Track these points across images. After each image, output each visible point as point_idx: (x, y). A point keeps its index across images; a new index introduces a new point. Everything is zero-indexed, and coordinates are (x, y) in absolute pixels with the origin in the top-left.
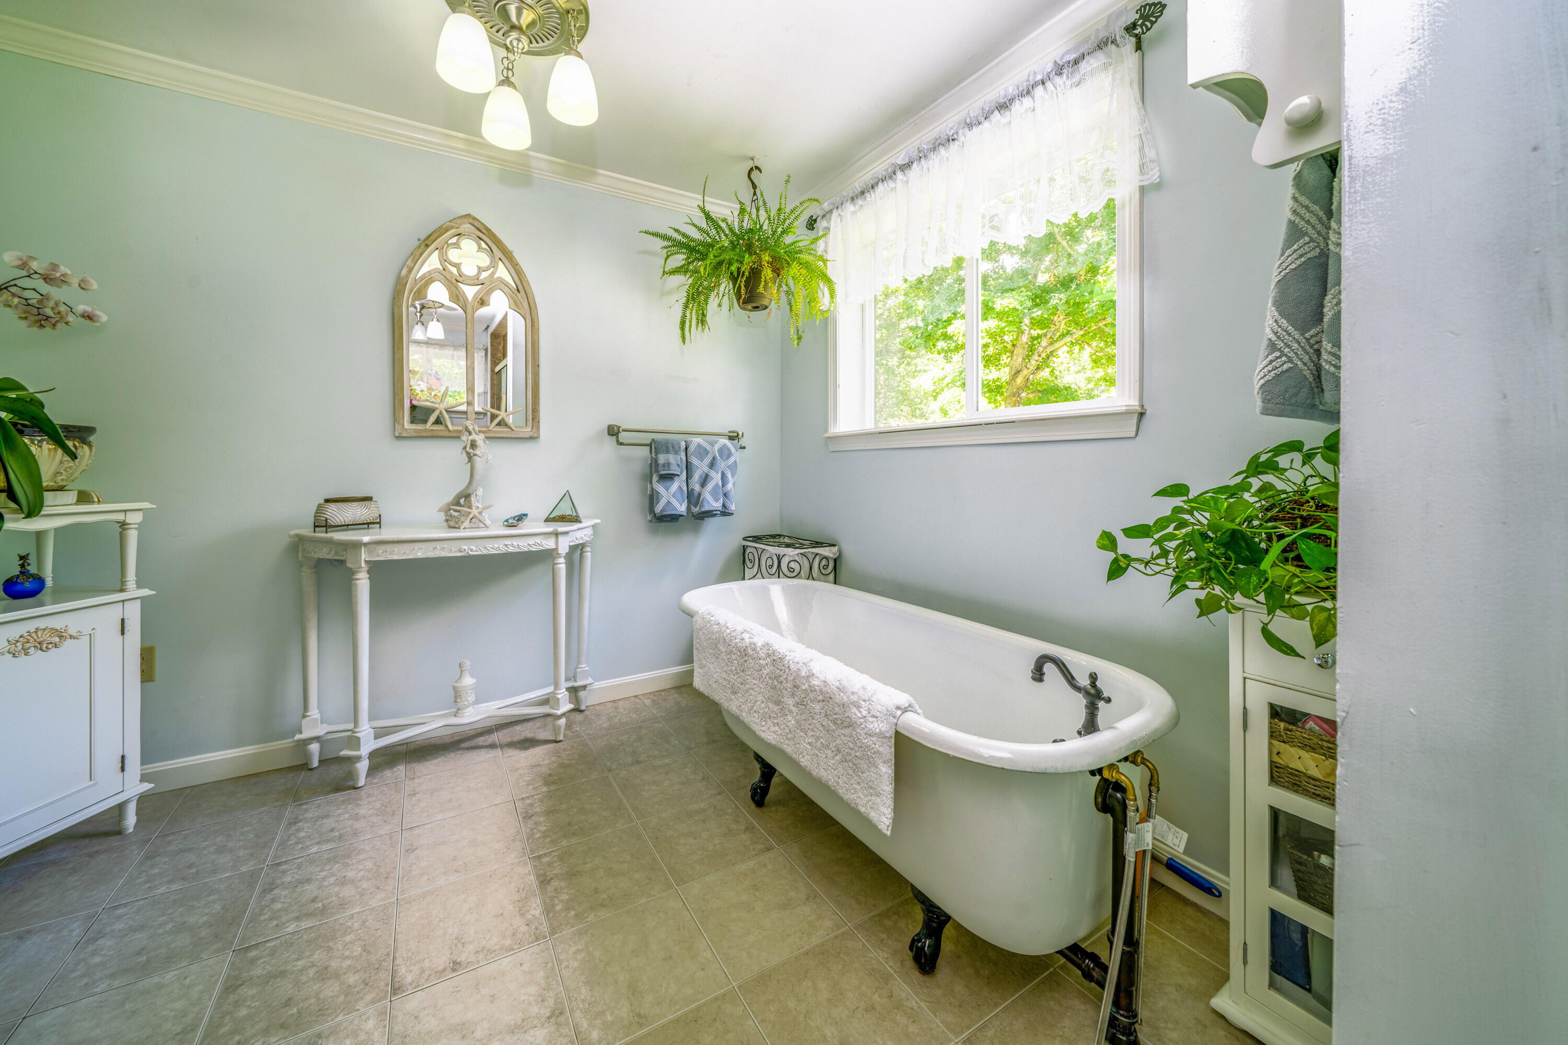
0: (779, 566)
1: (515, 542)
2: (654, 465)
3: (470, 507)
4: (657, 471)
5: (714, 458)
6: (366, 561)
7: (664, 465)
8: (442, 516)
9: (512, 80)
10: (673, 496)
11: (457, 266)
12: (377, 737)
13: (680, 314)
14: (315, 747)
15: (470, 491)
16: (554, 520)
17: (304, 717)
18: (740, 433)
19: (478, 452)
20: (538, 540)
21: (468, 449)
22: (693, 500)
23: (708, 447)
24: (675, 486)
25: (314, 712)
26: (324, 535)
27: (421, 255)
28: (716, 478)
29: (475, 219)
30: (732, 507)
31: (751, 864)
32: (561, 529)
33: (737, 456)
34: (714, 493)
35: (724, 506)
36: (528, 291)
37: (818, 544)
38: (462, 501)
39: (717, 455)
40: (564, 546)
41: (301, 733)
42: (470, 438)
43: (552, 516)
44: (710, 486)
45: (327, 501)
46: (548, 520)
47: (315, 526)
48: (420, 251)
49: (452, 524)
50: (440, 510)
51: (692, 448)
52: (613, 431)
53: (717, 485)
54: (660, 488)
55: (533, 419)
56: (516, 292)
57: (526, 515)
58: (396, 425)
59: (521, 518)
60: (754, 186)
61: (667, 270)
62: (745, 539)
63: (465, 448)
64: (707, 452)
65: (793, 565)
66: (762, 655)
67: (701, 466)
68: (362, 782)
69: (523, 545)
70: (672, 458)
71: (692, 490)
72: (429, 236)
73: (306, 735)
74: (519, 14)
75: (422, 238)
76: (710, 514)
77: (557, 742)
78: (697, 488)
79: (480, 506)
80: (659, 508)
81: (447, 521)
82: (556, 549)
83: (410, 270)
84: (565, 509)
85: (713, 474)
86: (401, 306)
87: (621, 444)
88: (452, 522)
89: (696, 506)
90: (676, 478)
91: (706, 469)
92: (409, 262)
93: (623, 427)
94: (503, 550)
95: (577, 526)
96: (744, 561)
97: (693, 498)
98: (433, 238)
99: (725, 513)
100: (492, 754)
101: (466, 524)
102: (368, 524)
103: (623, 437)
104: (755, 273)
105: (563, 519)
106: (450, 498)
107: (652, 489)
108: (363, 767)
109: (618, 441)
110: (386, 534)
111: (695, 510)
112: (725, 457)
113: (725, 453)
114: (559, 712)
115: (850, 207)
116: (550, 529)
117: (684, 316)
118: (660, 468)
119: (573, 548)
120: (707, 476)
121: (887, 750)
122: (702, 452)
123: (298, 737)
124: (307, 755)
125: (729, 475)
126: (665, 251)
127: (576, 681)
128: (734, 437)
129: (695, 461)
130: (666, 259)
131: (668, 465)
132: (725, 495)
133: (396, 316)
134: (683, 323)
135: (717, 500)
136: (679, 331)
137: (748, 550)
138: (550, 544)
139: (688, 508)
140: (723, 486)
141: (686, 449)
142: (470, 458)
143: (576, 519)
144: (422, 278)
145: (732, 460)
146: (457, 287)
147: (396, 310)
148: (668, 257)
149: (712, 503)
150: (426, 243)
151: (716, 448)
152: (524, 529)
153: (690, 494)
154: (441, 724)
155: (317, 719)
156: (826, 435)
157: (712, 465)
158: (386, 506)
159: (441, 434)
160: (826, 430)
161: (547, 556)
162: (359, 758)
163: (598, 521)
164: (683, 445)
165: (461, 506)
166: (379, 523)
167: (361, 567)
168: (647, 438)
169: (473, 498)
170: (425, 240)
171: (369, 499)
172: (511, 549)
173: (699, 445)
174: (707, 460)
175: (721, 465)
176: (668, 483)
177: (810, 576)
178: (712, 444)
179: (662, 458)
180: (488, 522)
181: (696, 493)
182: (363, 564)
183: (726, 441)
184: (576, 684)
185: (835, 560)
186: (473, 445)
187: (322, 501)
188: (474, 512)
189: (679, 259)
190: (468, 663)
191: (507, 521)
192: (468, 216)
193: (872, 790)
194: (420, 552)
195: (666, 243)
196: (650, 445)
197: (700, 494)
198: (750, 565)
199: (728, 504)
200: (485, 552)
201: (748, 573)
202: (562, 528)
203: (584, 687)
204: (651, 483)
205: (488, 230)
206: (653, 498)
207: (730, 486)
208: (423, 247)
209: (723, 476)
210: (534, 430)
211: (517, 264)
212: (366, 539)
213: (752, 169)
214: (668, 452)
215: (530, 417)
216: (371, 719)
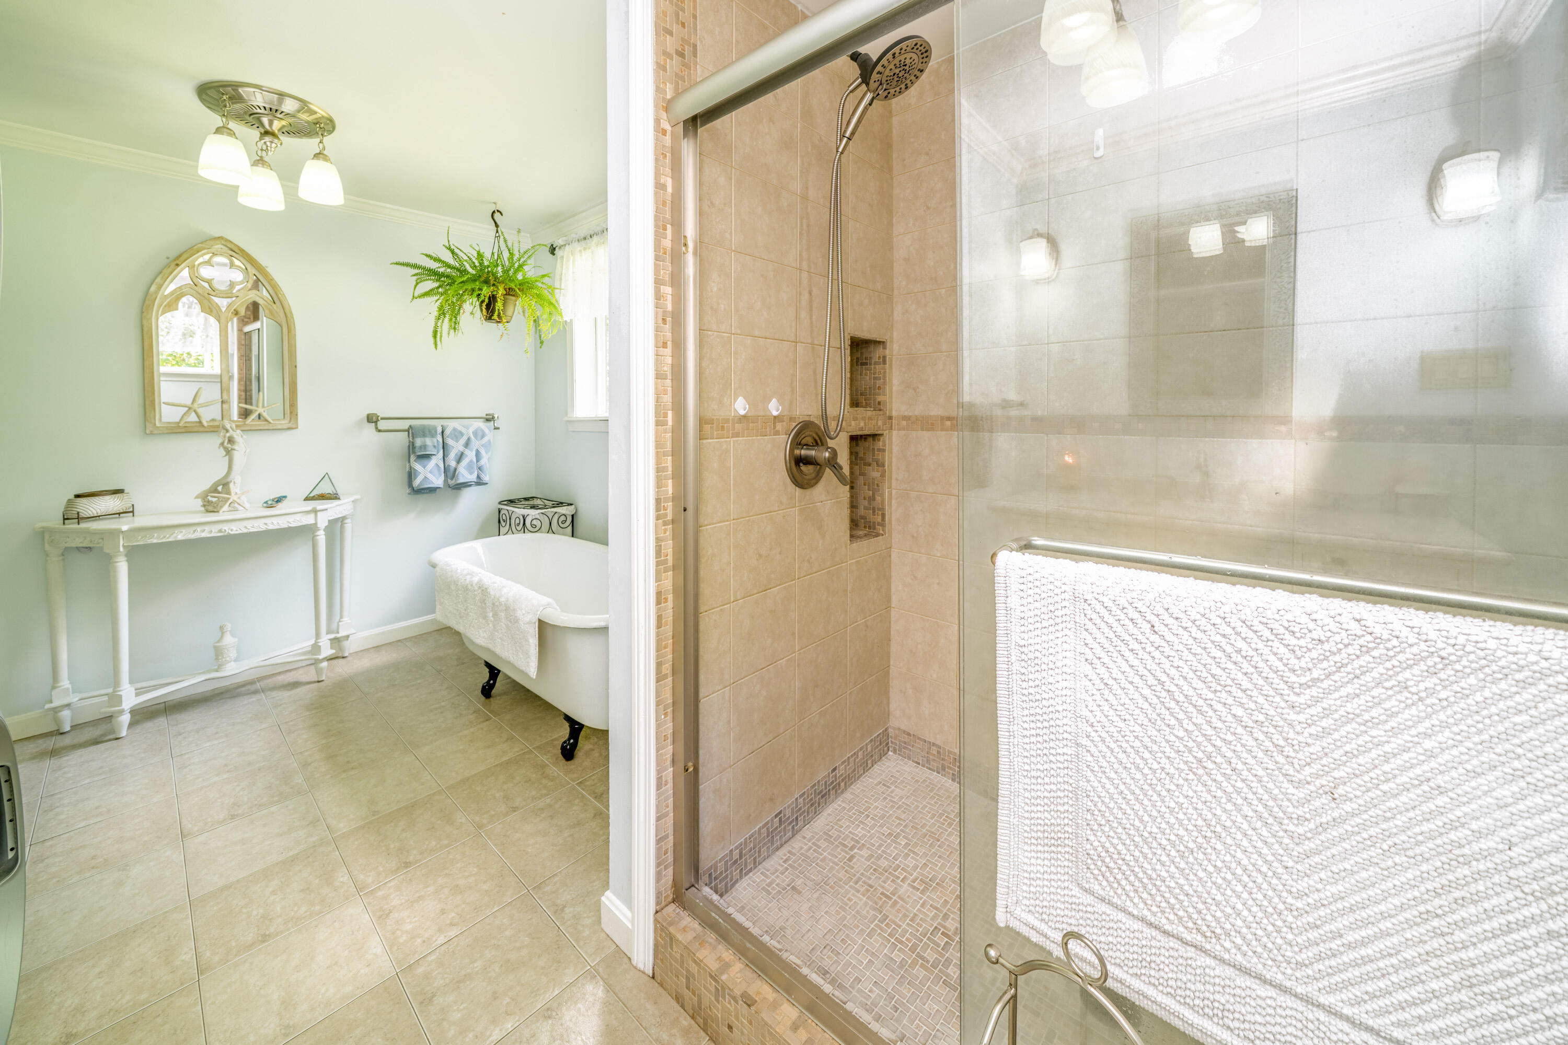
0: (524, 524)
1: (275, 520)
2: (412, 447)
3: (229, 493)
4: (414, 452)
5: (469, 439)
6: (124, 546)
7: (421, 447)
8: (199, 502)
9: (265, 159)
10: (430, 472)
11: (209, 282)
12: (137, 695)
13: (433, 325)
14: (66, 714)
15: (229, 480)
16: (313, 498)
17: (54, 688)
18: (496, 416)
19: (236, 447)
20: (297, 517)
21: (226, 444)
22: (450, 474)
23: (463, 430)
24: (432, 464)
25: (65, 683)
26: (76, 526)
27: (171, 273)
28: (470, 455)
29: (227, 240)
30: (486, 478)
31: (472, 730)
32: (319, 508)
33: (490, 435)
34: (469, 468)
35: (478, 477)
36: (284, 302)
37: (560, 504)
38: (220, 488)
39: (472, 436)
40: (323, 521)
41: (51, 702)
42: (228, 435)
43: (312, 495)
44: (464, 463)
45: (77, 496)
46: (306, 499)
47: (65, 519)
48: (170, 269)
49: (210, 508)
50: (197, 497)
51: (447, 432)
52: (372, 419)
53: (471, 461)
54: (417, 466)
55: (291, 413)
56: (272, 303)
57: (285, 497)
58: (148, 424)
59: (279, 500)
60: (497, 225)
61: (416, 295)
62: (500, 503)
63: (222, 444)
64: (462, 434)
65: (535, 522)
66: (476, 588)
67: (456, 447)
68: (124, 733)
69: (283, 523)
70: (428, 441)
71: (449, 466)
72: (180, 256)
73: (56, 703)
74: (271, 123)
75: (172, 256)
76: (465, 485)
77: (319, 682)
78: (453, 464)
79: (239, 492)
80: (417, 483)
81: (204, 506)
82: (316, 524)
83: (160, 287)
84: (326, 488)
85: (467, 452)
86: (151, 319)
87: (380, 431)
88: (210, 507)
89: (452, 479)
90: (433, 457)
91: (461, 448)
92: (158, 280)
93: (381, 415)
94: (263, 528)
95: (336, 502)
96: (499, 522)
97: (450, 473)
98: (182, 258)
99: (480, 482)
100: (254, 698)
101: (226, 508)
102: (119, 514)
103: (382, 425)
104: (493, 299)
105: (322, 497)
106: (207, 485)
107: (411, 467)
108: (126, 718)
109: (376, 428)
110: (140, 521)
111: (451, 482)
112: (479, 438)
113: (479, 434)
114: (321, 657)
115: (577, 247)
116: (309, 508)
117: (436, 327)
118: (417, 449)
119: (332, 523)
120: (462, 454)
121: (533, 631)
122: (457, 435)
123: (48, 706)
124: (57, 721)
125: (483, 452)
126: (415, 278)
127: (338, 633)
128: (489, 419)
129: (450, 442)
130: (415, 286)
131: (424, 447)
132: (480, 468)
133: (145, 329)
134: (435, 333)
135: (471, 473)
136: (432, 340)
137: (502, 512)
138: (309, 520)
139: (446, 481)
140: (477, 461)
141: (443, 432)
142: (229, 452)
143: (335, 497)
144: (172, 293)
145: (486, 440)
146: (209, 301)
147: (145, 322)
148: (417, 284)
149: (465, 475)
150: (176, 261)
151: (471, 430)
152: (282, 508)
153: (446, 470)
154: (203, 678)
155: (68, 689)
156: (566, 419)
157: (467, 444)
158: (137, 496)
159: (196, 429)
160: (566, 415)
161: (308, 531)
162: (122, 712)
163: (358, 497)
164: (439, 430)
165: (219, 493)
166: (133, 512)
167: (119, 551)
168: (405, 425)
169: (231, 485)
170: (175, 260)
171: (119, 492)
172: (271, 527)
173: (455, 430)
174: (463, 441)
175: (475, 444)
176: (425, 461)
177: (550, 530)
178: (467, 427)
179: (418, 442)
180: (247, 505)
181: (452, 469)
182: (121, 549)
183: (481, 424)
184: (338, 636)
185: (573, 516)
186: (231, 441)
187: (72, 497)
188: (233, 497)
189: (430, 285)
190: (229, 626)
191: (266, 502)
192: (220, 238)
193: (527, 655)
194: (181, 536)
195: (416, 271)
196: (408, 431)
197: (455, 470)
198: (503, 524)
199: (482, 476)
200: (245, 531)
201: (503, 530)
202: (320, 505)
203: (347, 637)
204: (409, 462)
205: (242, 250)
206: (411, 475)
207: (483, 462)
208: (173, 266)
209: (478, 454)
210: (292, 422)
211: (272, 279)
212: (125, 528)
213: (494, 212)
214: (424, 435)
215: (288, 411)
216: (131, 682)
